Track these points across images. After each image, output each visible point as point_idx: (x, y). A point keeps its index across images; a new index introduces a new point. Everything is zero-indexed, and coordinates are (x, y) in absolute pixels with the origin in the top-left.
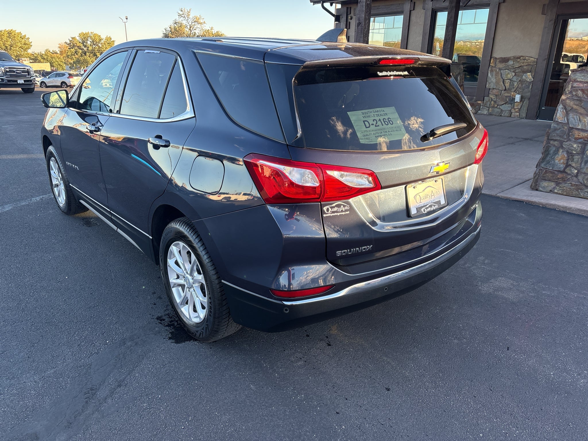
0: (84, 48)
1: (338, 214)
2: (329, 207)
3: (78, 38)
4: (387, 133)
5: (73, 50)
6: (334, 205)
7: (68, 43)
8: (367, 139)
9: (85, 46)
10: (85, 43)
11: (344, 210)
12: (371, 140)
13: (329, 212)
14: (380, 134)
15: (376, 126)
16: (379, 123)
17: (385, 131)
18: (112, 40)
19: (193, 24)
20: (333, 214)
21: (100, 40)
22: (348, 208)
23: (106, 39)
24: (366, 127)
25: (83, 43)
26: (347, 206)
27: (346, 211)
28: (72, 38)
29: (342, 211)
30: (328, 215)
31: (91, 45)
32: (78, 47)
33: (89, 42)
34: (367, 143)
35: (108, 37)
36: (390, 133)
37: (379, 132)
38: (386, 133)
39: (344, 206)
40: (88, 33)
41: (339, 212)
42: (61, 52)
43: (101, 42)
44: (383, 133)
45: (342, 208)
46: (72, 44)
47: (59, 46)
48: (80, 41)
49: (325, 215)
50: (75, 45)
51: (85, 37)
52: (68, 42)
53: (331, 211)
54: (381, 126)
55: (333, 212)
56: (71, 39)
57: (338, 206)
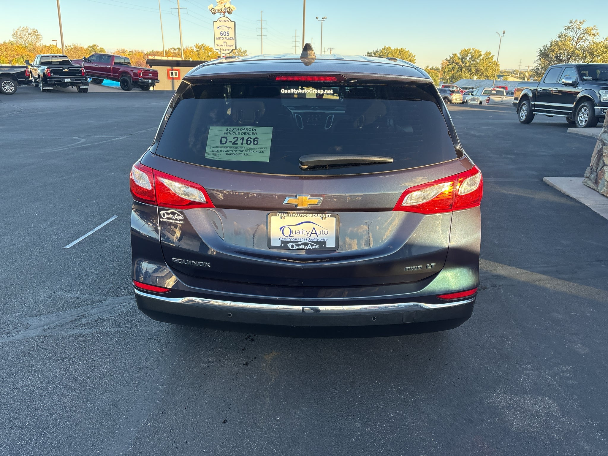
0: (462, 64)
1: (173, 221)
2: (165, 212)
3: (458, 55)
4: (243, 153)
5: (450, 66)
6: (169, 212)
7: (448, 60)
8: (215, 155)
9: (463, 62)
10: (464, 60)
11: (178, 219)
12: (218, 156)
13: (165, 217)
14: (233, 153)
15: (234, 143)
16: (239, 141)
17: (241, 150)
18: (491, 55)
19: (582, 35)
20: (168, 220)
21: (480, 55)
22: (182, 218)
23: (485, 55)
24: (221, 143)
25: (462, 59)
26: (181, 216)
27: (180, 220)
28: (454, 54)
29: (176, 220)
30: (164, 220)
31: (469, 61)
32: (456, 63)
33: (468, 59)
34: (212, 159)
35: (488, 52)
36: (245, 153)
37: (233, 150)
38: (241, 153)
39: (179, 215)
40: (470, 50)
41: (173, 220)
42: (442, 68)
43: (480, 58)
44: (238, 152)
45: (176, 217)
46: (451, 61)
47: (442, 62)
48: (460, 57)
49: (161, 219)
50: (455, 61)
51: (465, 54)
52: (449, 58)
53: (166, 217)
54: (239, 145)
55: (169, 218)
56: (452, 56)
57: (173, 214)
